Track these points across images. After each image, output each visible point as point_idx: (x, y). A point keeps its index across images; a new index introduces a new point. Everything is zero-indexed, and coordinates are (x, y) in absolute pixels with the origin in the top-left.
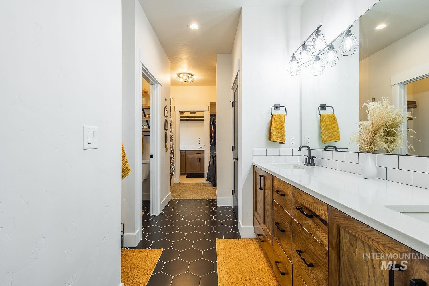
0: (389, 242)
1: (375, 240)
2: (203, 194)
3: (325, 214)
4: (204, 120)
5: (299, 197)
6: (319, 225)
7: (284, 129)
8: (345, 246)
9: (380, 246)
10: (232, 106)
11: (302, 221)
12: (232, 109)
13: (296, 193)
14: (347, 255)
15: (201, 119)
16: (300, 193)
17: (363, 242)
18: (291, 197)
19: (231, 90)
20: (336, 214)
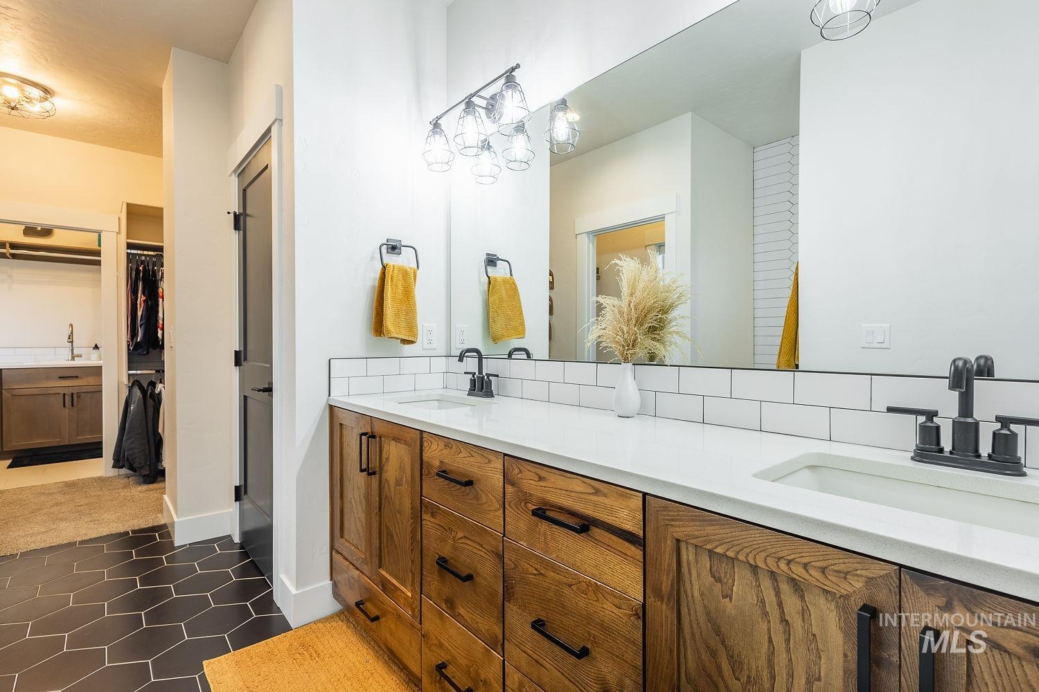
0: (836, 561)
1: (797, 560)
2: (106, 516)
3: (634, 517)
4: (98, 263)
5: (534, 483)
6: (609, 547)
7: (415, 305)
8: (696, 587)
9: (812, 572)
10: (237, 227)
11: (546, 544)
12: (234, 237)
13: (521, 471)
14: (705, 606)
15: (88, 258)
16: (539, 472)
17: (772, 572)
18: (501, 484)
19: (230, 175)
20: (672, 515)
